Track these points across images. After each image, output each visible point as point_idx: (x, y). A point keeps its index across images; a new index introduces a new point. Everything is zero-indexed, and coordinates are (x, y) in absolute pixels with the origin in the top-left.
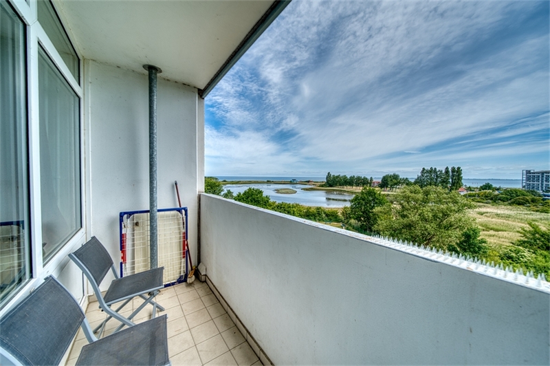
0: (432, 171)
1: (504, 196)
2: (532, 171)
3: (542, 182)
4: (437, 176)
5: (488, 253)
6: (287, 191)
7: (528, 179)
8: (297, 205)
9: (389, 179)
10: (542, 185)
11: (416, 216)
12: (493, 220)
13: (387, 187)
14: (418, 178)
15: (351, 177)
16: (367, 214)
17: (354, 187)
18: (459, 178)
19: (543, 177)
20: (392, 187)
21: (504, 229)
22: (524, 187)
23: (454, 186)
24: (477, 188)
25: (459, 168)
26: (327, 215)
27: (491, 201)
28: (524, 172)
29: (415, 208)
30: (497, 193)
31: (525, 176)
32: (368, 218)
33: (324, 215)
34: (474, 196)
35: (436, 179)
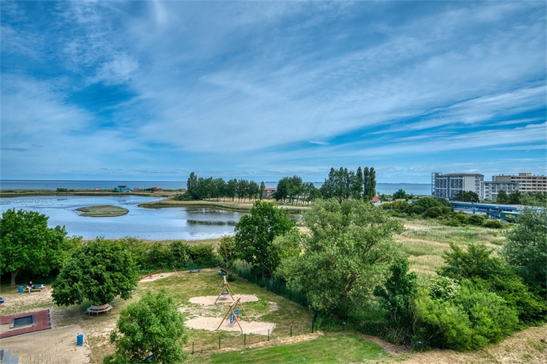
0: (342, 173)
1: (418, 206)
2: (440, 174)
3: (449, 187)
4: (348, 181)
5: (418, 292)
6: (106, 210)
7: (437, 184)
8: (131, 241)
9: (288, 186)
10: (449, 191)
11: (334, 248)
12: (411, 240)
13: (285, 198)
14: (326, 183)
15: (230, 182)
16: (261, 248)
17: (236, 200)
18: (373, 184)
19: (449, 181)
20: (292, 198)
21: (423, 250)
22: (433, 194)
23: (367, 194)
24: (390, 196)
25: (372, 169)
26: (193, 256)
27: (406, 214)
28: (434, 175)
29: (333, 234)
30: (410, 202)
31: (434, 180)
32: (263, 256)
33: (187, 257)
34: (389, 208)
35: (347, 185)
